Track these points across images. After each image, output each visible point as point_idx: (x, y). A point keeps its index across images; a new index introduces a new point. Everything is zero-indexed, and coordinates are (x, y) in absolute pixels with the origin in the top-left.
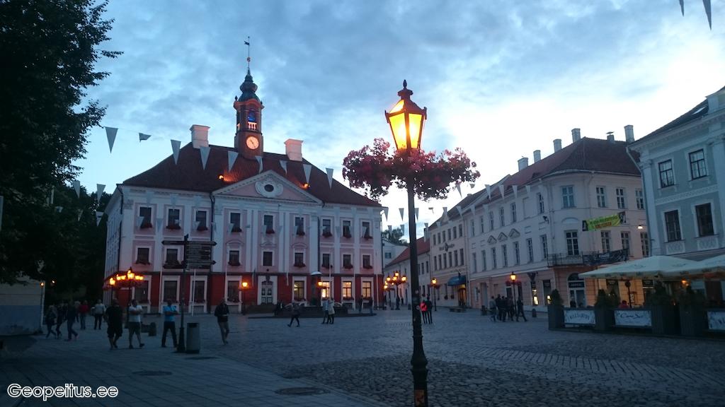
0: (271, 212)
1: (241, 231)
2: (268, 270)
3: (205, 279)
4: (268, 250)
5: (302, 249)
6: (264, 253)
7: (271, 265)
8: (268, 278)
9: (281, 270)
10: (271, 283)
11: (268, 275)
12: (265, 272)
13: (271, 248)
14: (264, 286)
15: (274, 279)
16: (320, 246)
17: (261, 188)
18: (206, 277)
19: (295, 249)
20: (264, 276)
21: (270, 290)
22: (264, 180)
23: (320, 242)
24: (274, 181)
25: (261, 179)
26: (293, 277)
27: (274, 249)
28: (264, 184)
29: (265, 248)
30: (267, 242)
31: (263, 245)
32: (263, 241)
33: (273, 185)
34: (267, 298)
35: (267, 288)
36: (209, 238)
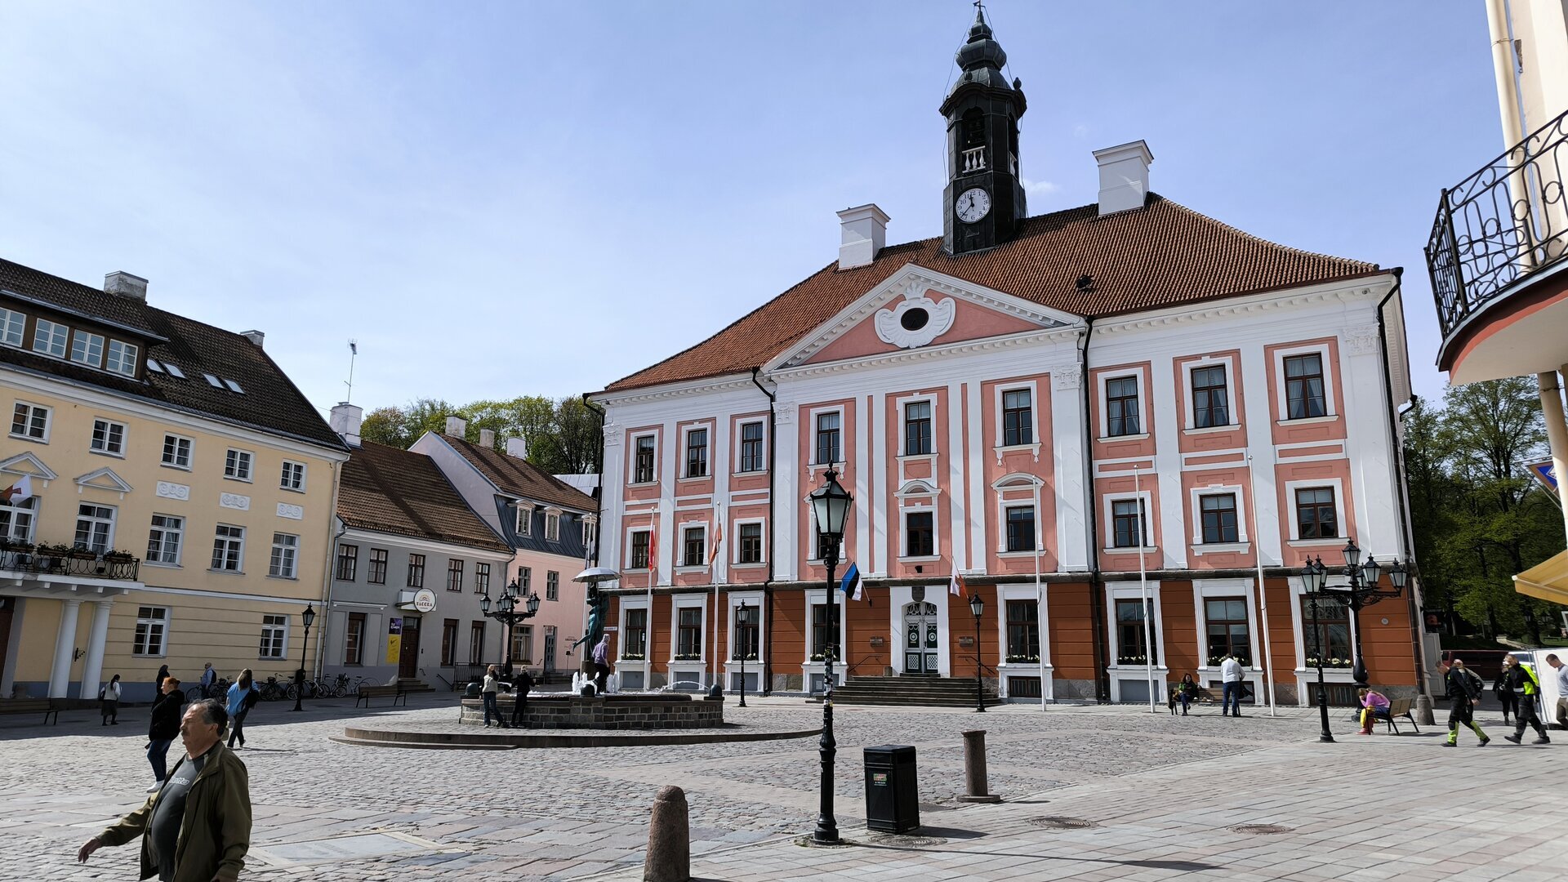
0: (922, 392)
2: (919, 569)
3: (757, 599)
4: (918, 508)
5: (1030, 494)
6: (909, 516)
7: (931, 553)
8: (918, 592)
9: (958, 570)
10: (932, 609)
11: (918, 588)
12: (913, 576)
13: (927, 501)
14: (914, 619)
15: (938, 597)
16: (1097, 475)
17: (890, 327)
18: (762, 594)
19: (1007, 496)
20: (909, 589)
21: (928, 632)
22: (902, 298)
23: (1096, 463)
24: (930, 294)
25: (889, 298)
26: (1000, 588)
27: (935, 501)
28: (902, 309)
29: (908, 502)
30: (913, 482)
31: (900, 494)
32: (902, 483)
33: (928, 306)
34: (926, 654)
35: (920, 624)
36: (768, 490)
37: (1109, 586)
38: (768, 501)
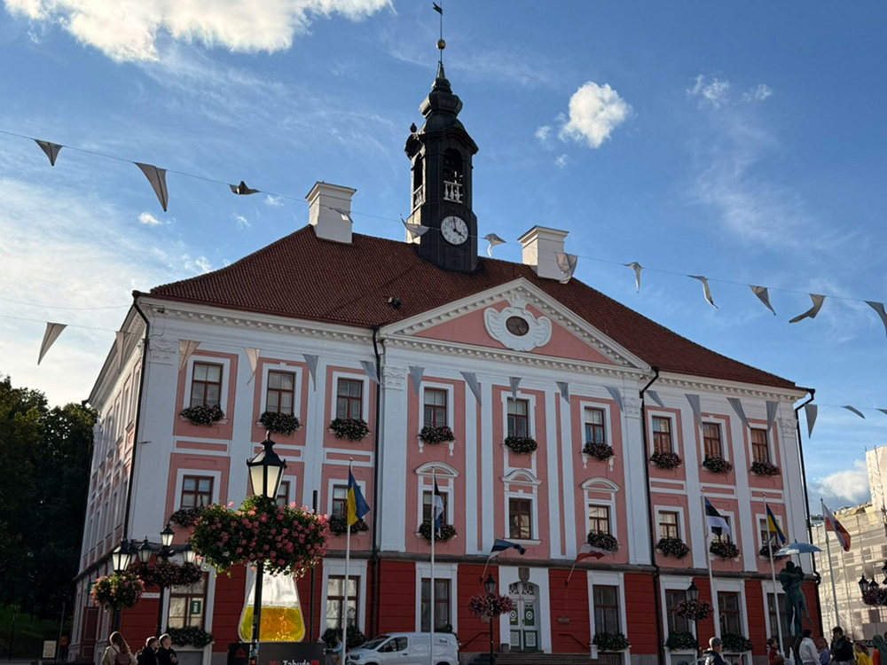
0: (524, 391)
1: (449, 437)
2: (523, 551)
3: (360, 569)
4: (521, 495)
5: (608, 496)
6: (512, 501)
7: (530, 537)
8: (524, 575)
9: (555, 555)
10: (532, 588)
11: (524, 567)
12: (516, 554)
13: (528, 490)
15: (540, 577)
16: (652, 489)
17: (497, 326)
19: (591, 495)
20: (515, 570)
21: (526, 611)
22: (505, 304)
23: (651, 479)
24: (529, 307)
25: (497, 300)
26: (590, 574)
27: (535, 491)
28: (506, 314)
29: (513, 488)
30: (518, 472)
31: (508, 480)
32: (507, 469)
33: (528, 317)
34: (525, 632)
35: (519, 602)
36: (371, 454)
37: (662, 578)
38: (371, 464)
